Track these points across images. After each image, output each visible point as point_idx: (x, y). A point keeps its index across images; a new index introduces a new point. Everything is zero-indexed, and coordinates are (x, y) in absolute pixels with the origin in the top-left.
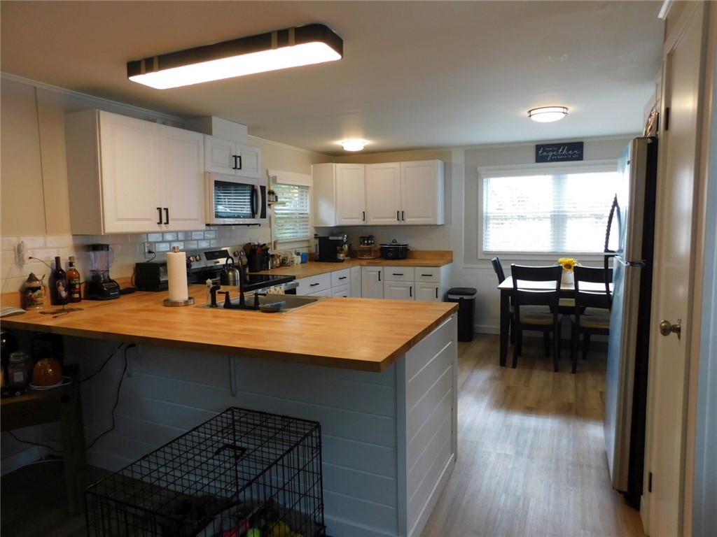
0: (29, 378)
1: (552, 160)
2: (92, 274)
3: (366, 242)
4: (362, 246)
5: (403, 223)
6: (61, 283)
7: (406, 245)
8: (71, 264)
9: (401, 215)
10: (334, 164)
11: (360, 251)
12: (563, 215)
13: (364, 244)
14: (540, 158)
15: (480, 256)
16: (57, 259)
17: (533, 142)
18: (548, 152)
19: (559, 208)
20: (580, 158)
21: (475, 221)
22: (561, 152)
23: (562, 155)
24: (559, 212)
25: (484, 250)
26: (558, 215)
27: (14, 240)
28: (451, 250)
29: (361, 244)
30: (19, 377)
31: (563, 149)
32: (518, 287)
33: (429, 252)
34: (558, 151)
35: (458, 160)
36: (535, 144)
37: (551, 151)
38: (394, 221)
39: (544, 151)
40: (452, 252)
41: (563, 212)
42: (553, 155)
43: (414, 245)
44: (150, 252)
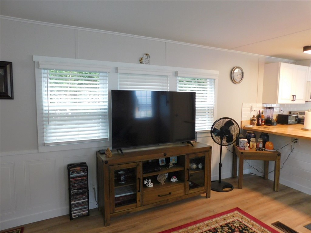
0: (264, 146)
2: (267, 117)
6: (260, 119)
8: (262, 113)
16: (259, 111)
27: (250, 105)
30: (261, 146)
44: (281, 111)
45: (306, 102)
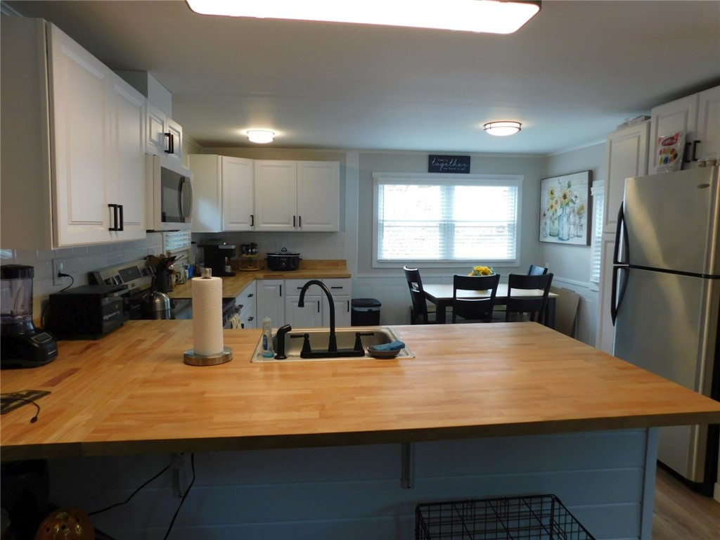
1: (443, 171)
3: (250, 251)
4: (244, 255)
5: (299, 229)
7: (298, 254)
9: (297, 221)
10: (220, 157)
11: (242, 261)
12: (452, 224)
13: (248, 253)
14: (432, 169)
15: (375, 265)
17: (427, 151)
18: (440, 163)
19: (448, 217)
20: (467, 171)
21: (369, 228)
22: (452, 164)
23: (452, 167)
24: (448, 221)
25: (379, 258)
26: (448, 225)
28: (344, 259)
29: (243, 253)
31: (453, 162)
32: (457, 296)
33: (320, 262)
34: (449, 164)
35: (353, 163)
36: (428, 154)
37: (442, 162)
38: (288, 227)
39: (436, 162)
40: (345, 261)
41: (452, 221)
42: (445, 166)
43: (306, 253)
44: (60, 275)
45: (148, 231)
